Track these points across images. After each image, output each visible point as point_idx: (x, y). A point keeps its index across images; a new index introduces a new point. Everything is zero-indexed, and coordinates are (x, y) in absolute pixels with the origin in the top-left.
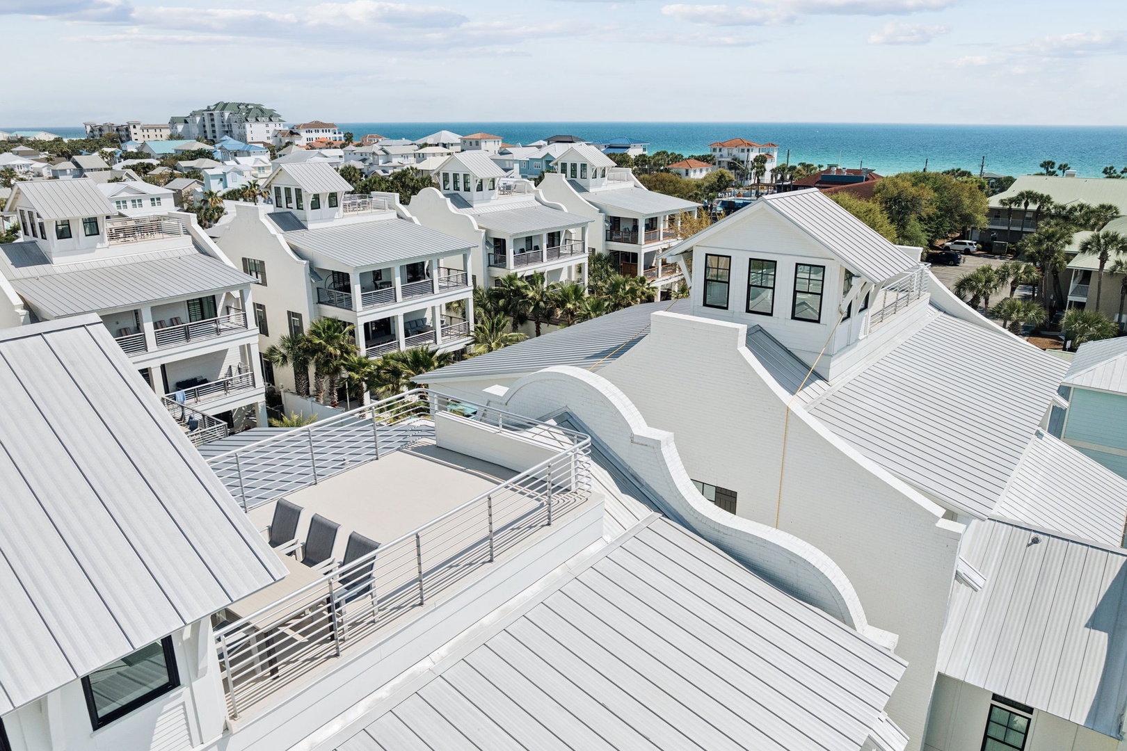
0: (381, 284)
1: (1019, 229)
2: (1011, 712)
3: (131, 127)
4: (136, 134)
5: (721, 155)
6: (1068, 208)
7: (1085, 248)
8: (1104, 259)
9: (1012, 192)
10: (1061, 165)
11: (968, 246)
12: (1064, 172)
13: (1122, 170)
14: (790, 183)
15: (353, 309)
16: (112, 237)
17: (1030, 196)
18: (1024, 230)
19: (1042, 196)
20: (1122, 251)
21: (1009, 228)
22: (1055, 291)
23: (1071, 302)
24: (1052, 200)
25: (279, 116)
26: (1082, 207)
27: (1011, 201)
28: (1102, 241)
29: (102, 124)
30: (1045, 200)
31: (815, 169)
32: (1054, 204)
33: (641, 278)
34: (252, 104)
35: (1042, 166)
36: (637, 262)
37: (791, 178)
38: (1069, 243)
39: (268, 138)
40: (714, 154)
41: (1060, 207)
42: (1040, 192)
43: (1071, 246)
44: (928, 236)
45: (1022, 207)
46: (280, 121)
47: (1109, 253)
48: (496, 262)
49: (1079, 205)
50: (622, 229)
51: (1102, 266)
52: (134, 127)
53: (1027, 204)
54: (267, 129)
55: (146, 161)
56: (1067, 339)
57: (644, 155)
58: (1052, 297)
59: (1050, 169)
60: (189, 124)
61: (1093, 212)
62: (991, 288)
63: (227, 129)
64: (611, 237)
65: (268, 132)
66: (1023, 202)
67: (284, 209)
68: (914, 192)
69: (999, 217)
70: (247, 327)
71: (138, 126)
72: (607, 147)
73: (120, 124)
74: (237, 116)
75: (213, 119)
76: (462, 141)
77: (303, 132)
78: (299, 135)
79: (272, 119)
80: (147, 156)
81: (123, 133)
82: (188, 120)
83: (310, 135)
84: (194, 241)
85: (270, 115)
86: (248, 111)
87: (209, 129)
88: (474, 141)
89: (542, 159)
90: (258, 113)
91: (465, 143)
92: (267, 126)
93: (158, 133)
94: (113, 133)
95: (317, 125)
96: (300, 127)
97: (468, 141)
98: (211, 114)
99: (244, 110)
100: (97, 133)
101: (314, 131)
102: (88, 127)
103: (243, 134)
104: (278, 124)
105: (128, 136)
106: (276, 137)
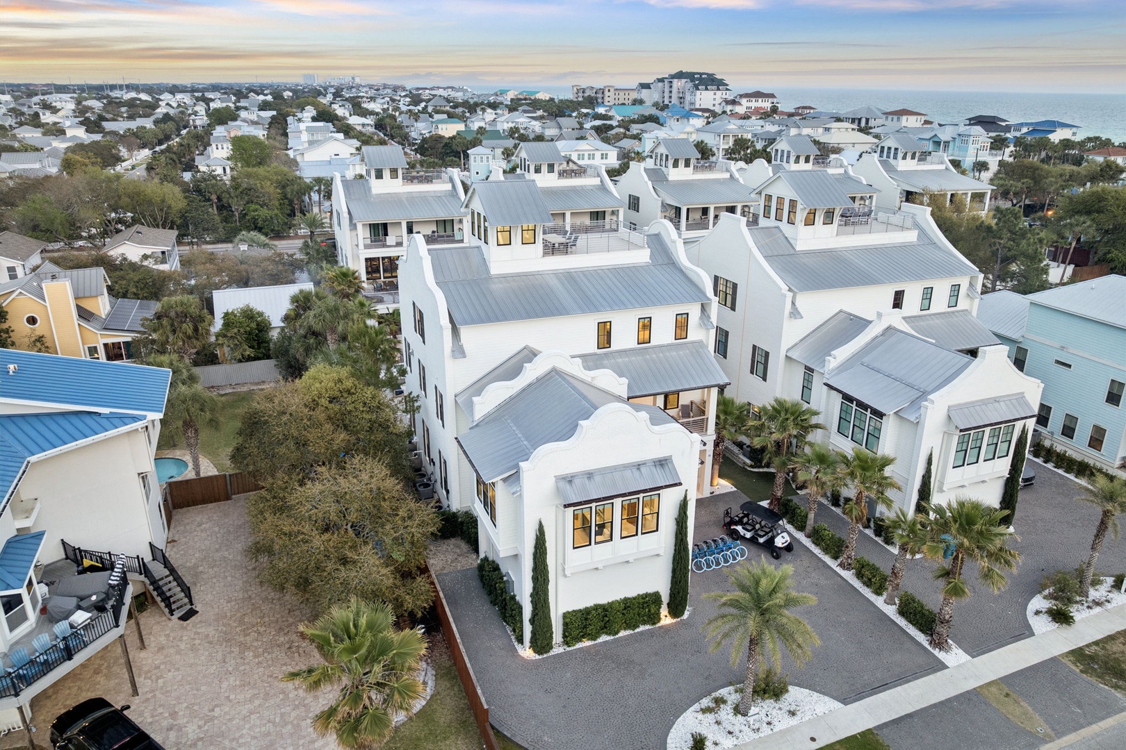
2: (809, 374)
3: (607, 90)
4: (608, 97)
16: (560, 174)
25: (727, 85)
29: (586, 87)
34: (705, 74)
39: (714, 105)
46: (727, 89)
52: (609, 91)
54: (715, 97)
55: (608, 122)
60: (651, 90)
63: (681, 95)
65: (715, 99)
67: (659, 167)
71: (612, 90)
72: (1030, 129)
73: (599, 87)
74: (691, 84)
75: (671, 87)
76: (885, 116)
77: (744, 101)
78: (740, 104)
79: (721, 88)
80: (610, 118)
81: (600, 95)
82: (651, 86)
83: (750, 104)
84: (602, 181)
85: (718, 84)
86: (700, 79)
87: (667, 95)
88: (895, 118)
89: (930, 139)
90: (709, 81)
91: (887, 118)
92: (715, 94)
93: (627, 97)
94: (593, 95)
95: (758, 95)
96: (741, 96)
97: (890, 117)
98: (671, 82)
99: (697, 79)
100: (581, 94)
101: (754, 100)
102: (575, 89)
103: (693, 101)
104: (724, 92)
105: (603, 98)
106: (720, 104)
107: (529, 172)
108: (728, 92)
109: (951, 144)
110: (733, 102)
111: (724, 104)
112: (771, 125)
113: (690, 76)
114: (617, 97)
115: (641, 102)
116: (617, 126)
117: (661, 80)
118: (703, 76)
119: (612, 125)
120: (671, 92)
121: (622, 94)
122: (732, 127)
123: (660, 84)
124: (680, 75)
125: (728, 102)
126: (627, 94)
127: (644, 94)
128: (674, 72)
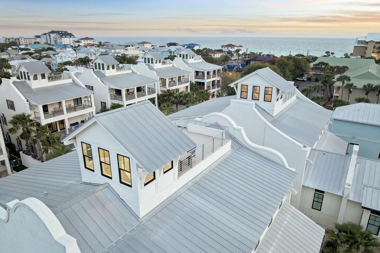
0: (129, 93)
1: (319, 73)
2: (319, 194)
3: (20, 39)
4: (22, 41)
5: (225, 49)
6: (334, 67)
7: (338, 80)
8: (343, 83)
9: (317, 62)
10: (332, 53)
11: (304, 79)
12: (332, 55)
13: (350, 54)
14: (248, 59)
15: (123, 101)
17: (322, 63)
18: (321, 74)
19: (326, 63)
20: (348, 81)
21: (316, 73)
22: (330, 93)
23: (334, 96)
24: (329, 65)
25: (74, 35)
26: (338, 67)
27: (317, 64)
28: (343, 78)
29: (9, 38)
30: (327, 64)
31: (255, 54)
32: (329, 66)
33: (206, 90)
35: (326, 53)
36: (204, 85)
37: (248, 58)
38: (334, 78)
39: (71, 43)
40: (222, 49)
41: (331, 67)
42: (325, 62)
43: (334, 79)
44: (292, 76)
45: (320, 67)
46: (74, 37)
47: (345, 81)
48: (162, 86)
49: (337, 66)
50: (199, 75)
51: (343, 85)
52: (21, 39)
53: (321, 66)
54: (70, 40)
56: (333, 107)
57: (199, 49)
58: (329, 95)
59: (328, 54)
60: (41, 38)
61: (341, 68)
62: (311, 92)
63: (55, 40)
64: (196, 77)
66: (320, 65)
67: (98, 70)
68: (287, 62)
69: (313, 70)
70: (92, 107)
71: (23, 39)
72: (187, 46)
73: (16, 38)
74: (59, 35)
75: (50, 37)
76: (138, 44)
77: (82, 41)
78: (81, 42)
79: (71, 36)
80: (29, 50)
81: (17, 41)
82: (41, 37)
83: (85, 42)
84: (73, 80)
85: (71, 35)
86: (62, 33)
87: (49, 40)
88: (142, 45)
89: (168, 51)
90: (66, 34)
91: (139, 45)
92: (70, 39)
93: (30, 41)
94: (14, 41)
95: (87, 39)
96: (81, 39)
97: (140, 45)
98: (50, 35)
99: (61, 33)
100: (8, 41)
101: (86, 40)
102: (4, 39)
103: (61, 42)
104: (73, 38)
105: (19, 42)
106: (73, 43)
107: (29, 79)
108: (74, 38)
109: (175, 52)
110: (78, 42)
111: (74, 42)
112: (102, 49)
113: (57, 32)
114: (25, 41)
115: (38, 43)
116: (34, 53)
117: (45, 34)
118: (63, 32)
119: (32, 53)
120: (50, 39)
121: (28, 40)
122: (92, 50)
123: (45, 36)
124: (53, 32)
125: (76, 42)
126: (30, 40)
127: (38, 40)
128: (50, 31)
